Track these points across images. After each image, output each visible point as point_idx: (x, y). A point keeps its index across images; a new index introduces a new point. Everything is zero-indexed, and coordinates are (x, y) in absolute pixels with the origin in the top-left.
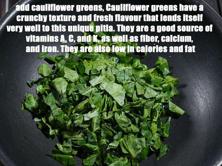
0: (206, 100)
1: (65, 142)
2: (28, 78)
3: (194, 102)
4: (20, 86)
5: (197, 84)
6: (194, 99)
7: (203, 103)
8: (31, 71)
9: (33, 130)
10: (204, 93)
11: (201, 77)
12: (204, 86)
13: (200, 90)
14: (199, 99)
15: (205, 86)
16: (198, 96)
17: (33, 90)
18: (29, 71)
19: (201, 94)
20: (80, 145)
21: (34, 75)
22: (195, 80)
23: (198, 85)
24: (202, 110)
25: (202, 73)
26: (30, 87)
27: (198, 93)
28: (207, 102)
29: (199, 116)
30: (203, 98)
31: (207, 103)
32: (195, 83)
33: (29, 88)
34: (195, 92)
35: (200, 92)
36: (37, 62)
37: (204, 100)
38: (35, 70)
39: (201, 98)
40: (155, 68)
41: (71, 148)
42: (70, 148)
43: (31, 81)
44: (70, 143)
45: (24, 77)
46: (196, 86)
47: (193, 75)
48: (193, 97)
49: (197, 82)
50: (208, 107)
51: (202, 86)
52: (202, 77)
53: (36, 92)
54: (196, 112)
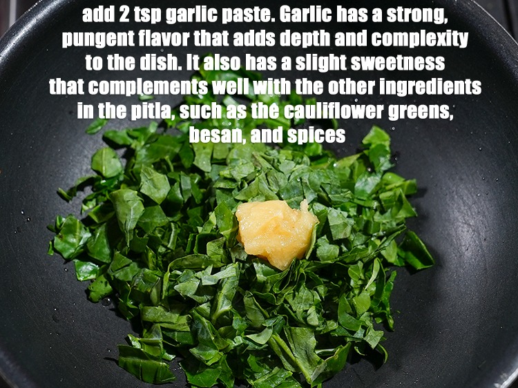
0: (476, 231)
1: (145, 331)
2: (63, 179)
3: (448, 234)
4: (42, 198)
5: (457, 194)
6: (448, 229)
7: (469, 237)
8: (70, 164)
9: (73, 300)
10: (472, 214)
11: (464, 177)
12: (473, 199)
13: (462, 208)
14: (460, 228)
15: (475, 197)
16: (458, 221)
17: (73, 207)
18: (64, 164)
19: (466, 217)
20: (178, 343)
21: (77, 171)
22: (451, 185)
23: (458, 196)
24: (468, 254)
25: (468, 166)
26: (68, 201)
27: (457, 214)
28: (480, 234)
29: (460, 266)
30: (469, 225)
31: (479, 237)
32: (451, 191)
33: (64, 204)
34: (450, 211)
35: (462, 212)
36: (82, 143)
37: (474, 231)
38: (78, 160)
39: (466, 226)
40: (358, 155)
41: (161, 346)
42: (159, 346)
43: (68, 185)
44: (159, 334)
45: (51, 178)
46: (453, 197)
47: (446, 172)
48: (447, 224)
49: (457, 188)
50: (481, 247)
51: (468, 198)
52: (468, 176)
53: (79, 212)
54: (454, 259)
